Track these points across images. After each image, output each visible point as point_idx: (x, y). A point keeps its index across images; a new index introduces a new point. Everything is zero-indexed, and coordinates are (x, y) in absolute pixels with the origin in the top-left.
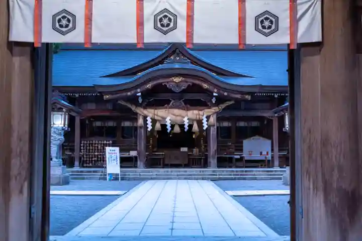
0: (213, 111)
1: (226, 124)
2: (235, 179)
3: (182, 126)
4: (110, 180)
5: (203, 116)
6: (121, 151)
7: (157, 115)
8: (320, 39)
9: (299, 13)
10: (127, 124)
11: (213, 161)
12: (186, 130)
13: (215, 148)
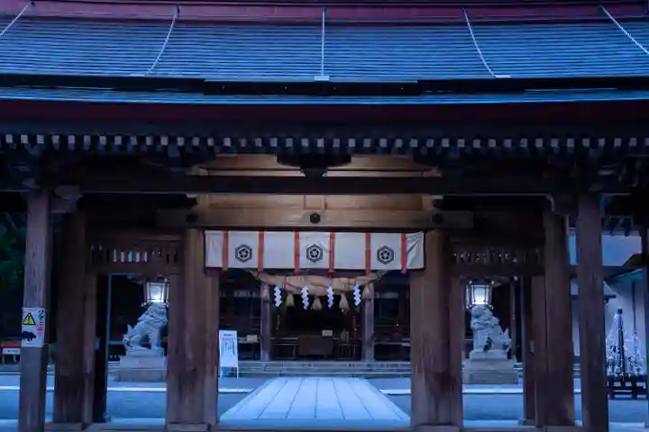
0: (370, 279)
1: (390, 295)
2: (398, 376)
3: (324, 299)
4: (224, 376)
5: (355, 285)
6: (239, 335)
7: (290, 285)
8: (422, 266)
9: (408, 248)
10: (243, 294)
11: (369, 352)
12: (330, 306)
13: (372, 332)
